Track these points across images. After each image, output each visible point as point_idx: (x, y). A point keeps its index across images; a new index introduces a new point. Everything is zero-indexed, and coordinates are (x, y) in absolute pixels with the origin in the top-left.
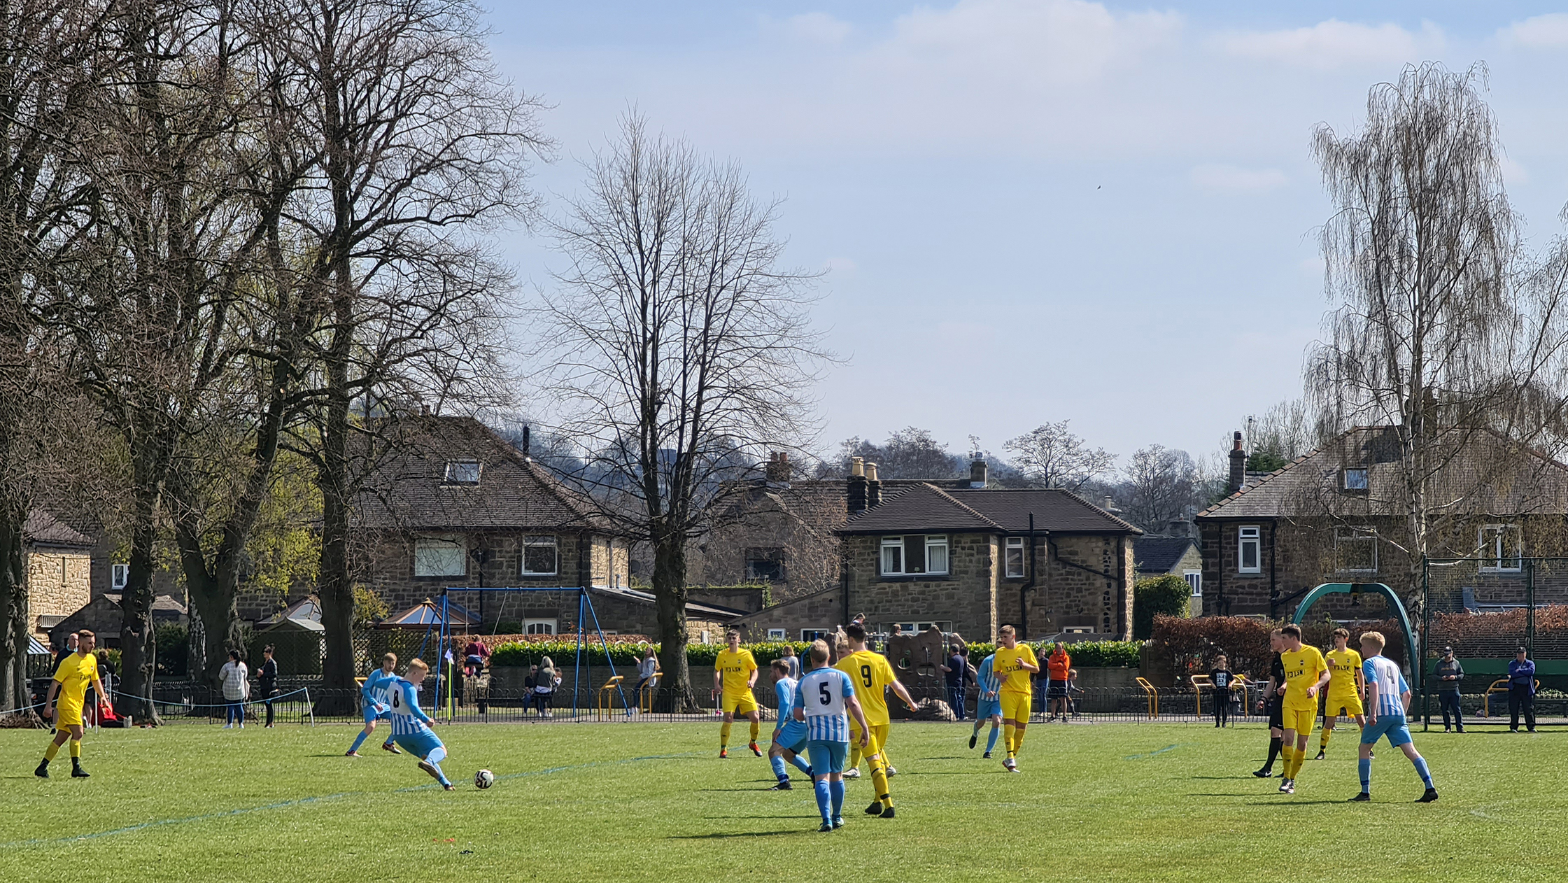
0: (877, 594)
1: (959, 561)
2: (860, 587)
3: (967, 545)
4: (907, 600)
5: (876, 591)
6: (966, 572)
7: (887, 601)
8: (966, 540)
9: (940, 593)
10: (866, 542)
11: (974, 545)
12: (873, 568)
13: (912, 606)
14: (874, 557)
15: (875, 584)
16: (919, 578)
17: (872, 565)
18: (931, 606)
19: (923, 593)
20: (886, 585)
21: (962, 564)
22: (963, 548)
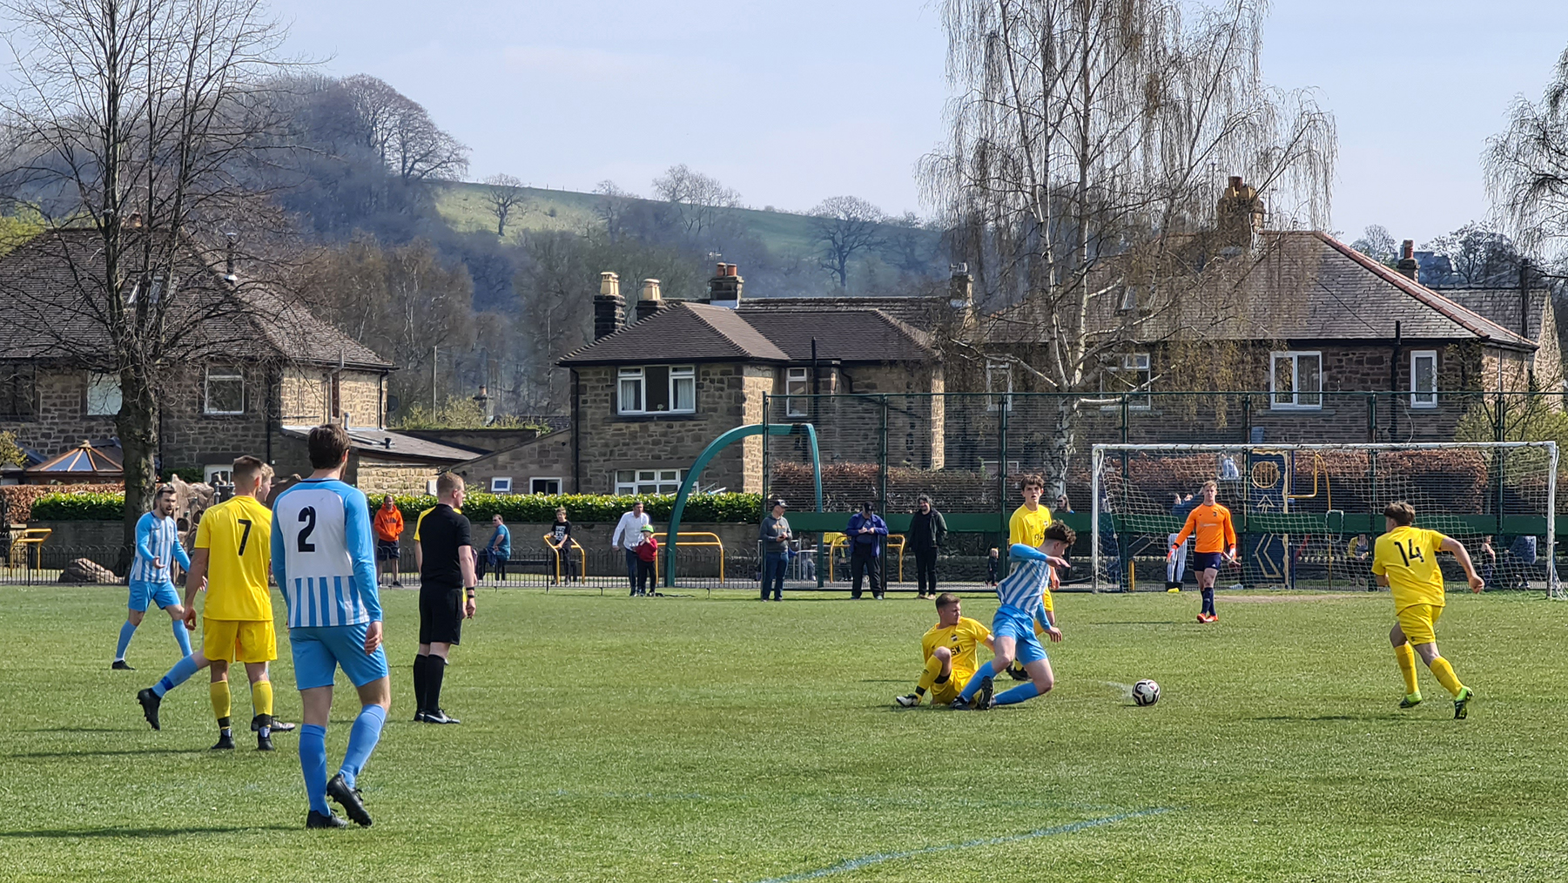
0: (613, 435)
1: (707, 397)
2: (593, 427)
3: (716, 378)
4: (647, 443)
5: (611, 432)
6: (715, 410)
7: (624, 444)
8: (715, 372)
9: (684, 434)
10: (599, 373)
11: (725, 378)
12: (609, 405)
13: (652, 450)
14: (609, 391)
15: (610, 424)
16: (661, 418)
17: (606, 401)
18: (674, 451)
19: (664, 434)
20: (622, 425)
21: (710, 400)
22: (712, 381)
